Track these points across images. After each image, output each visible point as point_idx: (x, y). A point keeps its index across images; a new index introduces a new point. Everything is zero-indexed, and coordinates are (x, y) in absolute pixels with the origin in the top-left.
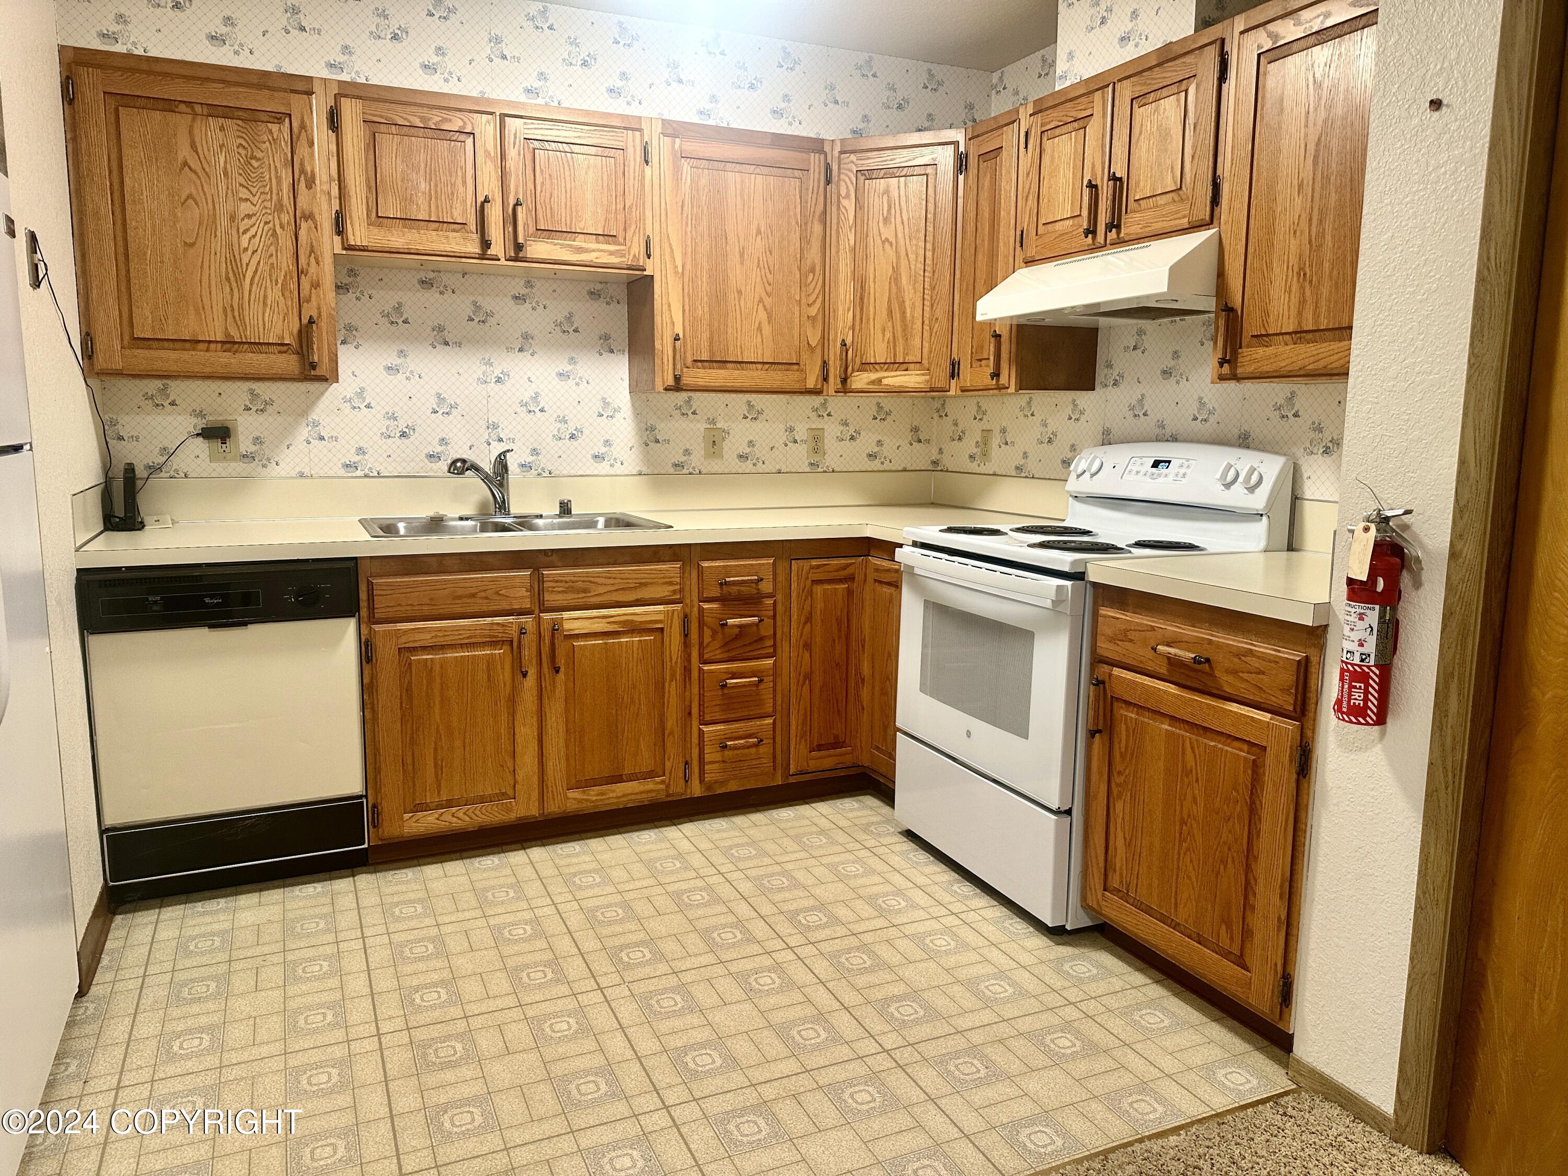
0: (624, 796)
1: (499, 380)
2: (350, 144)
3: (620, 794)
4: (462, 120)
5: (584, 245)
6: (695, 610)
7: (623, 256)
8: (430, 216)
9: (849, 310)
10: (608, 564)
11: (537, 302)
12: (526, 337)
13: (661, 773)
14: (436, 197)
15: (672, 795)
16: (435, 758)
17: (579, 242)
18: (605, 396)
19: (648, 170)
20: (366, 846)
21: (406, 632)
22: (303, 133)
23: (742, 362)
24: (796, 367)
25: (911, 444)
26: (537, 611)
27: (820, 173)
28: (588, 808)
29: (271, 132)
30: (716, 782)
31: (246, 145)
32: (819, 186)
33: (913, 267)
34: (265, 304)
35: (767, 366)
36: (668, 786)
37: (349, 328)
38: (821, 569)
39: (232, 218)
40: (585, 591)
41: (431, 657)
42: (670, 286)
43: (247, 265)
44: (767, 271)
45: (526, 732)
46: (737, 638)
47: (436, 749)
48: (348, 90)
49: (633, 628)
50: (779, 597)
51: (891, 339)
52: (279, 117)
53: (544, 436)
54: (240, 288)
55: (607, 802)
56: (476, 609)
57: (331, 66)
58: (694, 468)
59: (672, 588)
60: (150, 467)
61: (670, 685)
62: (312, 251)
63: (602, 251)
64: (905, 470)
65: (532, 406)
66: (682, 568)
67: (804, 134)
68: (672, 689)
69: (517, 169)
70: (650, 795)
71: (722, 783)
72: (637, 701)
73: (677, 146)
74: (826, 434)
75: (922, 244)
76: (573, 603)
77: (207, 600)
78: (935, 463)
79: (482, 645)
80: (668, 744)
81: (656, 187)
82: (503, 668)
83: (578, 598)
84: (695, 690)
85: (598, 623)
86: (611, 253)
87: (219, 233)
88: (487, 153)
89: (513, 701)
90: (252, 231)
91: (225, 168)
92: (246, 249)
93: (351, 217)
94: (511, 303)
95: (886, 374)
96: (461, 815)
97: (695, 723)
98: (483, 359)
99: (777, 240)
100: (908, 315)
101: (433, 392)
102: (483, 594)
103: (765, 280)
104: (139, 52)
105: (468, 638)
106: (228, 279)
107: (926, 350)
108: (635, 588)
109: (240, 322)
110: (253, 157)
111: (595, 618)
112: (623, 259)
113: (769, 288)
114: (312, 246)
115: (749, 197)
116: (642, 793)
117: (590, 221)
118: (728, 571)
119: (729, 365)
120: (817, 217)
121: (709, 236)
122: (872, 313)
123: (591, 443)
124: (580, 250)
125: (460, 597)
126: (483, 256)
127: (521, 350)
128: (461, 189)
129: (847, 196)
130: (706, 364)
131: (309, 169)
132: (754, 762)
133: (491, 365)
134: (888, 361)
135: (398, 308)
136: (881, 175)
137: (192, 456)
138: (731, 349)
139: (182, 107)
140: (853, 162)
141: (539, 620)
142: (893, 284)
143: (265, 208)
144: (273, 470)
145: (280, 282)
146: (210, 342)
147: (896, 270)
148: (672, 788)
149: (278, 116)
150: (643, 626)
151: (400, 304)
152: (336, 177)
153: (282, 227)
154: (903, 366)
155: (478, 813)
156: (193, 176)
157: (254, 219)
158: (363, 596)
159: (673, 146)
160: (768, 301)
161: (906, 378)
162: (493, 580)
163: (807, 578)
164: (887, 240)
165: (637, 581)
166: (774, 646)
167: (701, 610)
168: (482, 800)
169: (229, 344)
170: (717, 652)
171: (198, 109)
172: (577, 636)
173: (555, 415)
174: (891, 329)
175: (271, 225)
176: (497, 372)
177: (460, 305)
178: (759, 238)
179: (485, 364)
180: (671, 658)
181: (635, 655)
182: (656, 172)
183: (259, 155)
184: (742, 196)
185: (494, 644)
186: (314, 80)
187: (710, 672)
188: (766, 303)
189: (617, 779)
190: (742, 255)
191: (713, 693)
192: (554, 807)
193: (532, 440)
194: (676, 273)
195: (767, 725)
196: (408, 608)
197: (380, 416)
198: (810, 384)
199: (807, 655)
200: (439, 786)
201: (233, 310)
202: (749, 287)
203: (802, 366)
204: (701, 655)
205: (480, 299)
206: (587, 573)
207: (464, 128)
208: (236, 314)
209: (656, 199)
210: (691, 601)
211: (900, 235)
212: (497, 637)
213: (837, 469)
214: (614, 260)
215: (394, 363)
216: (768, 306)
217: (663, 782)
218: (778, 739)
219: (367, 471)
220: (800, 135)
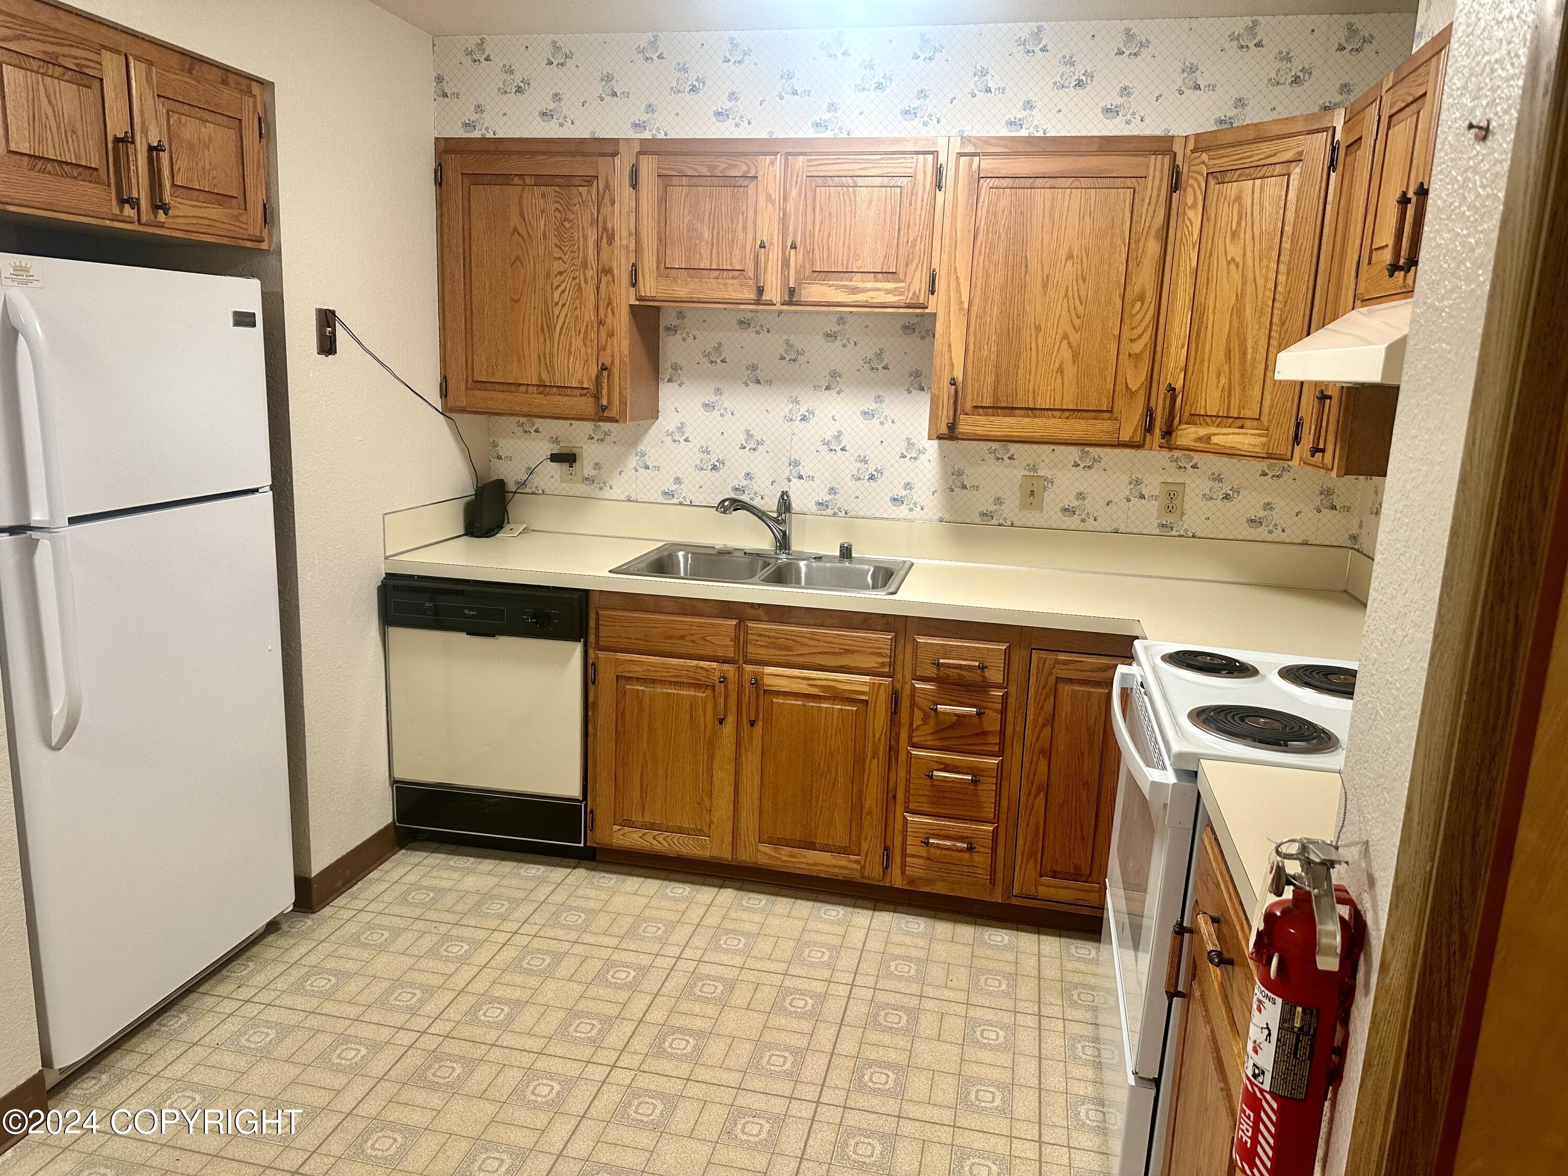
0: (814, 865)
1: (804, 418)
2: (645, 199)
3: (812, 862)
4: (747, 164)
5: (860, 285)
6: (908, 686)
7: (902, 294)
8: (711, 265)
9: (1182, 347)
10: (816, 625)
11: (848, 339)
12: (834, 374)
13: (857, 852)
14: (718, 246)
15: (868, 878)
16: (641, 783)
17: (856, 282)
18: (910, 436)
19: (940, 196)
20: (582, 845)
21: (623, 662)
22: (607, 193)
23: (1035, 409)
24: (1107, 415)
25: (1319, 511)
26: (741, 662)
27: (1161, 180)
28: (778, 866)
29: (581, 194)
30: (920, 878)
31: (561, 209)
32: (1159, 196)
33: (1260, 296)
34: (570, 352)
35: (1067, 414)
36: (863, 868)
37: (676, 367)
38: (1071, 666)
39: (548, 275)
40: (787, 649)
41: (642, 688)
42: (952, 325)
43: (558, 317)
44: (1077, 302)
45: (723, 777)
46: (952, 726)
47: (642, 774)
48: (650, 148)
49: (836, 695)
50: (1013, 689)
51: (1226, 386)
52: (589, 181)
53: (843, 475)
54: (552, 338)
55: (797, 865)
56: (683, 650)
57: (636, 125)
58: (1005, 519)
59: (880, 660)
60: (518, 483)
61: (871, 763)
62: (610, 303)
63: (879, 290)
64: (1305, 543)
65: (834, 444)
66: (895, 640)
67: (1147, 133)
68: (874, 768)
69: (797, 209)
70: (843, 871)
71: (929, 881)
72: (834, 772)
73: (975, 166)
74: (1187, 490)
75: (1273, 266)
76: (776, 659)
77: (466, 611)
78: (1354, 538)
79: (689, 685)
80: (866, 823)
81: (948, 214)
82: (705, 712)
83: (781, 655)
84: (902, 773)
85: (799, 683)
86: (888, 292)
87: (537, 290)
88: (769, 198)
89: (712, 744)
90: (563, 286)
91: (544, 231)
92: (557, 303)
93: (643, 269)
94: (820, 339)
95: (1216, 430)
96: (661, 839)
97: (900, 808)
98: (791, 397)
99: (1093, 265)
100: (1249, 356)
101: (743, 429)
102: (691, 638)
103: (1073, 312)
104: (490, 135)
105: (675, 677)
106: (542, 330)
107: (1266, 404)
108: (840, 654)
109: (550, 369)
110: (566, 219)
111: (795, 677)
112: (902, 297)
113: (1078, 322)
114: (610, 299)
115: (1061, 216)
116: (834, 866)
117: (869, 260)
118: (947, 652)
119: (1017, 412)
120: (1153, 232)
121: (1006, 265)
122: (1207, 351)
123: (890, 485)
124: (855, 290)
125: (670, 637)
126: (758, 302)
127: (828, 388)
128: (741, 234)
129: (1194, 206)
130: (990, 411)
131: (609, 225)
132: (965, 869)
133: (798, 403)
134: (1220, 414)
135: (718, 348)
136: (1235, 178)
137: (549, 476)
138: (1021, 393)
139: (517, 180)
140: (1203, 163)
141: (740, 671)
142: (1235, 315)
143: (574, 265)
144: (608, 493)
145: (582, 332)
146: (528, 385)
147: (1240, 298)
148: (867, 870)
149: (588, 179)
150: (847, 695)
151: (720, 344)
152: (634, 232)
153: (586, 282)
154: (1238, 422)
155: (676, 842)
156: (521, 240)
157: (564, 275)
158: (592, 624)
159: (970, 166)
160: (1074, 337)
161: (1240, 438)
162: (701, 626)
163: (1051, 674)
164: (1233, 259)
165: (845, 647)
166: (1002, 743)
167: (914, 689)
168: (680, 831)
169: (542, 387)
170: (927, 738)
171: (528, 180)
172: (778, 693)
173: (856, 455)
174: (1227, 373)
175: (577, 280)
176: (803, 411)
177: (773, 344)
178: (1069, 263)
179: (792, 402)
180: (874, 734)
181: (835, 724)
182: (950, 198)
183: (571, 217)
184: (1051, 215)
185: (699, 686)
186: (621, 142)
187: (918, 757)
188: (1071, 340)
189: (811, 846)
190: (1045, 285)
191: (920, 781)
192: (745, 856)
193: (830, 478)
194: (961, 309)
195: (985, 831)
196: (627, 640)
197: (695, 450)
198: (1125, 436)
199: (1043, 764)
200: (643, 808)
201: (545, 358)
202: (1050, 322)
203: (1115, 414)
204: (910, 737)
205: (792, 338)
206: (791, 631)
207: (748, 172)
208: (548, 361)
209: (947, 228)
210: (904, 677)
211: (1249, 254)
212: (700, 680)
213: (1198, 534)
214: (891, 299)
215: (711, 400)
216: (1074, 344)
217: (857, 862)
218: (1001, 850)
219: (681, 499)
220: (1142, 134)
